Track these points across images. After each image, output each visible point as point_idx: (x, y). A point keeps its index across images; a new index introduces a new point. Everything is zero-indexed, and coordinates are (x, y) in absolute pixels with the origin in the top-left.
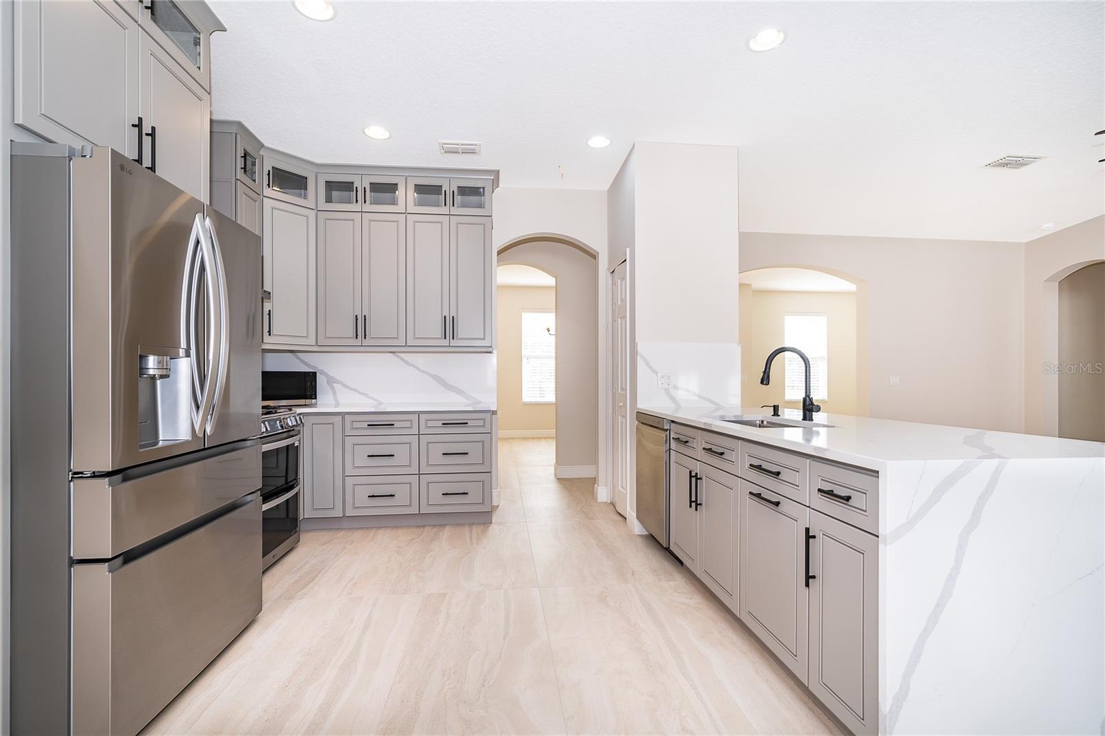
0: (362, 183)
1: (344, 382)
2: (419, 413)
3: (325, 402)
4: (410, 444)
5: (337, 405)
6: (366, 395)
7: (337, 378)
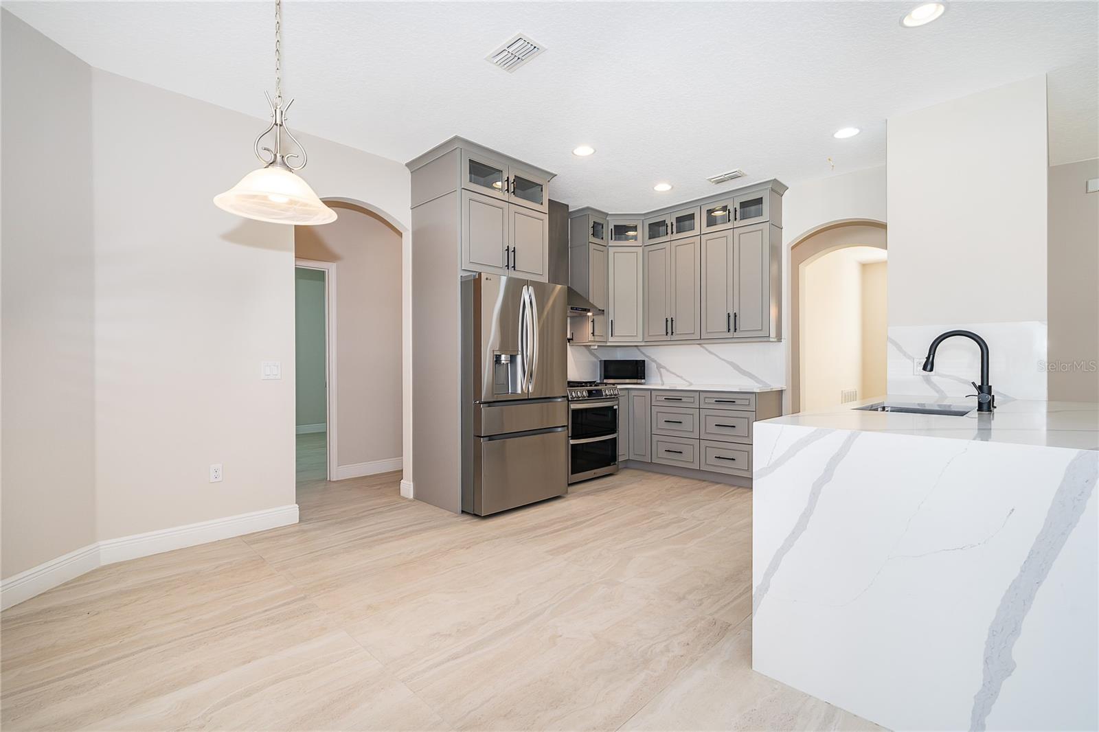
0: (671, 219)
1: (668, 368)
2: (700, 391)
3: (655, 381)
4: (693, 415)
5: (663, 384)
6: (681, 377)
7: (663, 364)
